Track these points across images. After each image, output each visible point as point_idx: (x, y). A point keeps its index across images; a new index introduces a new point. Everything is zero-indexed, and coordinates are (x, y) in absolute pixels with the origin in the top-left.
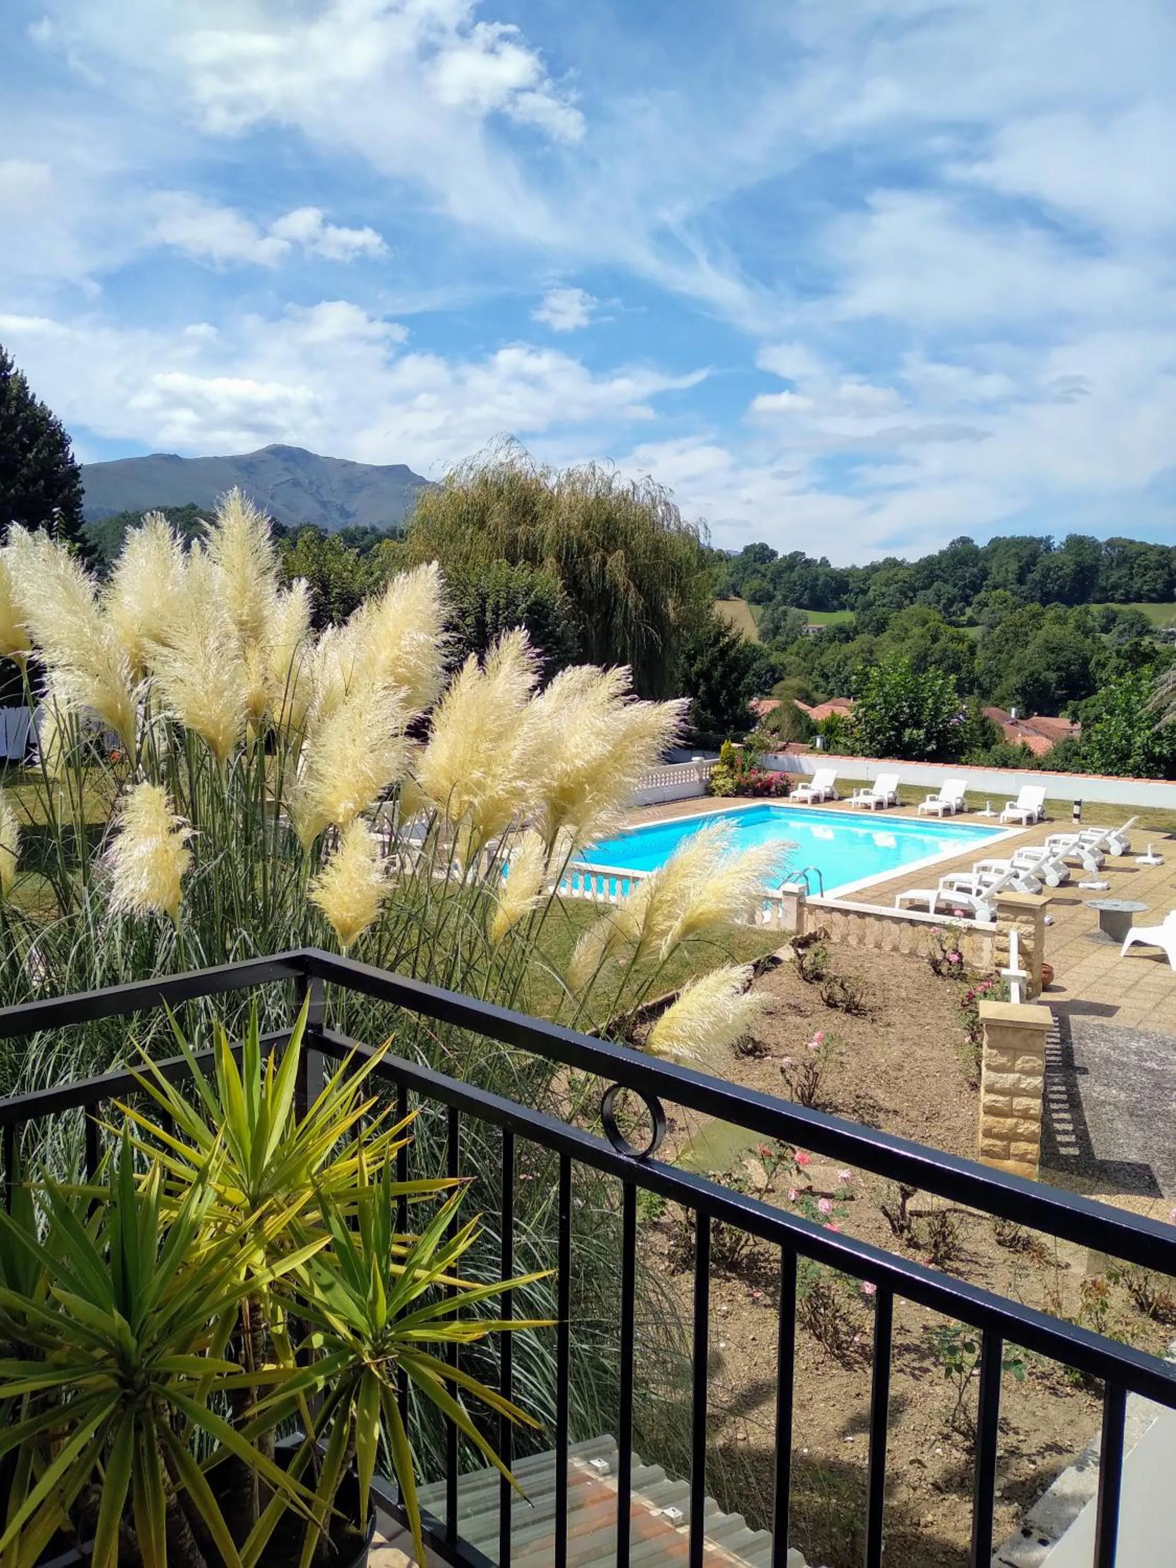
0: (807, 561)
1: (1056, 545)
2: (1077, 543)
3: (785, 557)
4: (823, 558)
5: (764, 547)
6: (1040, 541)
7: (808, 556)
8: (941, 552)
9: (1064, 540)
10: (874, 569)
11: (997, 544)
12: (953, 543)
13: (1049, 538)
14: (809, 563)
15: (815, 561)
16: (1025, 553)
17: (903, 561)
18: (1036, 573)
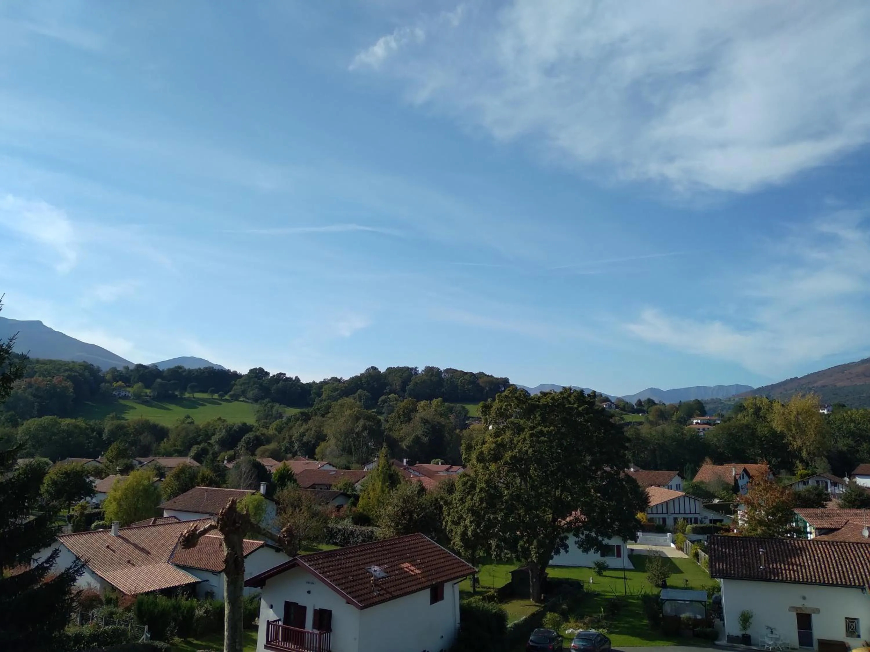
0: (287, 378)
1: (420, 372)
2: (430, 370)
3: (274, 376)
4: (296, 377)
5: (261, 370)
6: (412, 369)
7: (288, 375)
8: (361, 375)
9: (423, 369)
10: (325, 383)
11: (390, 370)
12: (367, 370)
13: (416, 368)
14: (289, 379)
15: (292, 378)
16: (405, 375)
17: (341, 378)
18: (411, 385)
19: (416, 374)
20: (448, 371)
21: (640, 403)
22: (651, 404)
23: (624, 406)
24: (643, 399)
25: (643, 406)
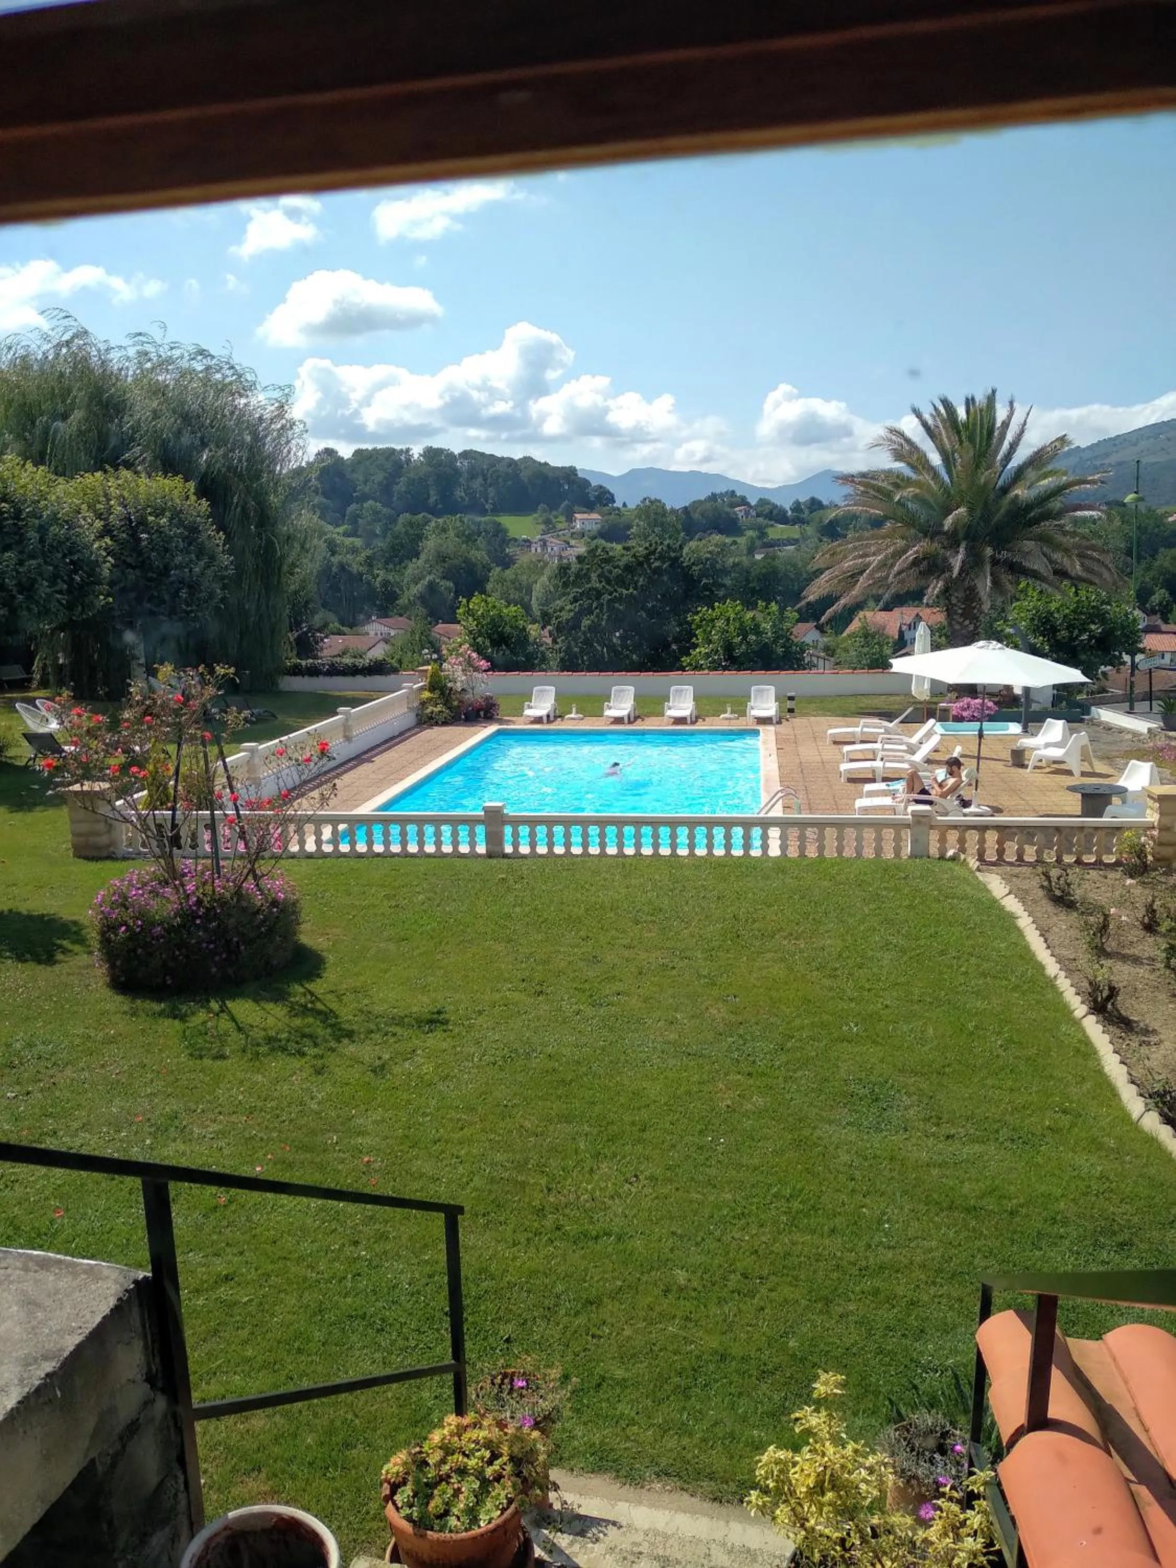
1: (416, 456)
6: (400, 453)
9: (422, 453)
11: (360, 455)
12: (319, 454)
13: (408, 450)
16: (389, 463)
18: (401, 486)
19: (408, 461)
20: (466, 454)
21: (797, 507)
22: (815, 507)
23: (771, 512)
24: (803, 499)
25: (802, 511)
